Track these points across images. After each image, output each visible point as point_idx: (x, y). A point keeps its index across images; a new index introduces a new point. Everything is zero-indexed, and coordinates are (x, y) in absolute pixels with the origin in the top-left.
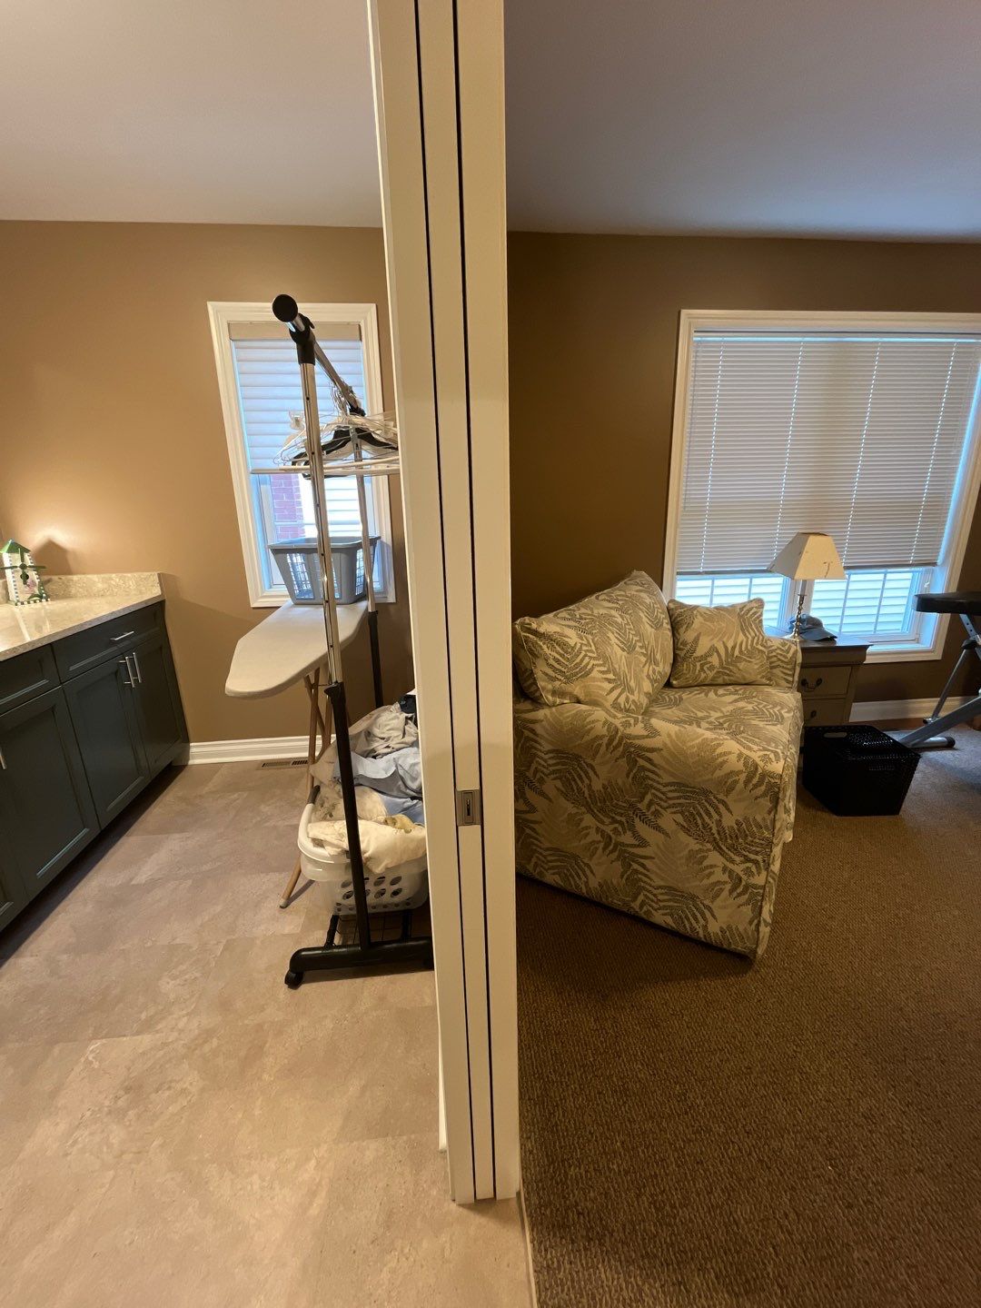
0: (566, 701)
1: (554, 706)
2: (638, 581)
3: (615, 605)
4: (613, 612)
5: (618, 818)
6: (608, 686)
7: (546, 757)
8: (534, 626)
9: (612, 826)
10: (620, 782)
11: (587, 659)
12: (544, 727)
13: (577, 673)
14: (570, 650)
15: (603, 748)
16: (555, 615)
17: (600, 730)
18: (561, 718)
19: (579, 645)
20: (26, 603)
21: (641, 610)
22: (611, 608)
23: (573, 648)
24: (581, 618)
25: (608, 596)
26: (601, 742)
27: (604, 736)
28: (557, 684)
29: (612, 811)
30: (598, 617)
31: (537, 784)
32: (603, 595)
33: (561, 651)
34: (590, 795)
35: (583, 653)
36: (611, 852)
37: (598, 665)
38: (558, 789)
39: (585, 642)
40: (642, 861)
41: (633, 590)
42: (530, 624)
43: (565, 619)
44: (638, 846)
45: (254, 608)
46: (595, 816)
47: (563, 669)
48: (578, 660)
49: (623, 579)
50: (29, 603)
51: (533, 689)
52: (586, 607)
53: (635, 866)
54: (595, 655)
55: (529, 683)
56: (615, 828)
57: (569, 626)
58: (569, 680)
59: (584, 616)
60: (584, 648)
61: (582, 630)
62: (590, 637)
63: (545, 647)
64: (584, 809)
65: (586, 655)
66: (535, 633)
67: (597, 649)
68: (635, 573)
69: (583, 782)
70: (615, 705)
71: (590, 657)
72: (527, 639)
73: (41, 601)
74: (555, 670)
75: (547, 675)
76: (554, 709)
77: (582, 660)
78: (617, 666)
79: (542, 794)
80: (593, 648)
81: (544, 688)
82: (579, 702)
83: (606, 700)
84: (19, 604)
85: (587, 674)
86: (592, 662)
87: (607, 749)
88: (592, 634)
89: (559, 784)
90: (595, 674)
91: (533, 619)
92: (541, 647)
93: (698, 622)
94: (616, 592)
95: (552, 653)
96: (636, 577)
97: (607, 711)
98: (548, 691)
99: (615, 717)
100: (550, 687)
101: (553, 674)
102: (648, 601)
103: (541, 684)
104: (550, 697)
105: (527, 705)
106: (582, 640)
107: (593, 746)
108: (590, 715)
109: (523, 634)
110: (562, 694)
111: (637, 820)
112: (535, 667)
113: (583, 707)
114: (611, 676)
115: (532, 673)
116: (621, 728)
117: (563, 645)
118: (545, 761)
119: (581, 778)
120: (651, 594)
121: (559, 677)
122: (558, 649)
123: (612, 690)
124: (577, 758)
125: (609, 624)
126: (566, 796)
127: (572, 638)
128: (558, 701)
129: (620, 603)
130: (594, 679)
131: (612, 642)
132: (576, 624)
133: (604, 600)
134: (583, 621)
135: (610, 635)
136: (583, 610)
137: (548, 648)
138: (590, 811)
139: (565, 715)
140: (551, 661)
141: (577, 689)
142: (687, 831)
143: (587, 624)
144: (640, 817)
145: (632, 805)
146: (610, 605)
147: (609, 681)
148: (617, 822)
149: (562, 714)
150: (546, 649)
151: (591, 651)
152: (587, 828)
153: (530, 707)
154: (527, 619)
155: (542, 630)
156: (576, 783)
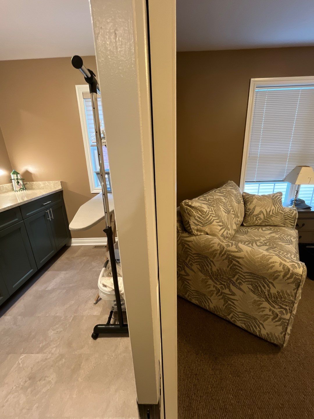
0: (202, 234)
1: (197, 236)
2: (230, 184)
3: (222, 195)
4: (222, 198)
5: (223, 283)
6: (220, 228)
7: (193, 256)
8: (190, 203)
9: (220, 286)
10: (224, 269)
11: (211, 217)
12: (192, 244)
13: (207, 223)
14: (204, 213)
15: (218, 255)
16: (199, 199)
17: (216, 247)
18: (200, 241)
19: (208, 211)
20: (18, 191)
21: (232, 196)
22: (221, 196)
23: (206, 213)
24: (209, 200)
25: (219, 191)
26: (216, 252)
27: (218, 250)
28: (199, 227)
29: (220, 280)
30: (216, 200)
31: (190, 266)
32: (217, 190)
33: (200, 214)
34: (211, 273)
35: (210, 215)
36: (219, 295)
37: (215, 219)
38: (198, 269)
39: (210, 210)
40: (233, 301)
41: (229, 188)
42: (188, 203)
43: (202, 200)
44: (231, 295)
45: (92, 193)
46: (213, 281)
47: (201, 221)
48: (207, 218)
49: (225, 184)
50: (19, 191)
51: (189, 228)
52: (211, 195)
53: (229, 302)
54: (214, 215)
55: (188, 226)
56: (222, 286)
57: (204, 204)
58: (204, 225)
59: (210, 199)
60: (210, 212)
61: (209, 205)
62: (212, 208)
63: (194, 212)
64: (208, 278)
65: (211, 216)
66: (190, 206)
67: (215, 213)
68: (229, 181)
69: (208, 267)
70: (222, 235)
71: (213, 216)
72: (187, 209)
73: (23, 191)
74: (198, 221)
75: (194, 223)
76: (197, 237)
77: (209, 217)
78: (223, 220)
79: (192, 270)
80: (214, 212)
81: (193, 229)
82: (207, 234)
83: (219, 234)
84: (16, 191)
85: (211, 223)
86: (214, 218)
87: (219, 255)
88: (213, 207)
89: (198, 266)
90: (214, 223)
91: (190, 201)
92: (192, 212)
93: (255, 201)
94: (222, 189)
95: (197, 215)
96: (230, 183)
97: (219, 239)
98: (195, 230)
99: (223, 242)
100: (196, 228)
101: (197, 223)
102: (235, 193)
103: (192, 227)
104: (196, 232)
105: (186, 235)
106: (210, 209)
107: (213, 254)
108: (212, 240)
109: (185, 207)
110: (201, 231)
111: (231, 285)
112: (190, 220)
113: (209, 237)
114: (221, 224)
115: (189, 222)
116: (226, 247)
117: (202, 211)
118: (193, 257)
119: (208, 266)
120: (236, 190)
121: (200, 224)
122: (199, 213)
123: (221, 229)
124: (206, 257)
125: (220, 202)
126: (201, 271)
127: (205, 208)
128: (199, 234)
129: (224, 193)
130: (214, 225)
131: (221, 210)
132: (207, 203)
133: (218, 192)
134: (210, 201)
135: (221, 207)
136: (210, 197)
137: (195, 212)
138: (211, 278)
139: (202, 240)
140: (197, 218)
141: (207, 229)
142: (254, 292)
143: (211, 202)
144: (233, 284)
145: (229, 279)
146: (220, 194)
147: (220, 226)
148: (222, 284)
149: (200, 239)
150: (195, 213)
151: (213, 214)
152: (209, 285)
153: (188, 236)
154: (187, 201)
155: (193, 205)
156: (206, 268)
